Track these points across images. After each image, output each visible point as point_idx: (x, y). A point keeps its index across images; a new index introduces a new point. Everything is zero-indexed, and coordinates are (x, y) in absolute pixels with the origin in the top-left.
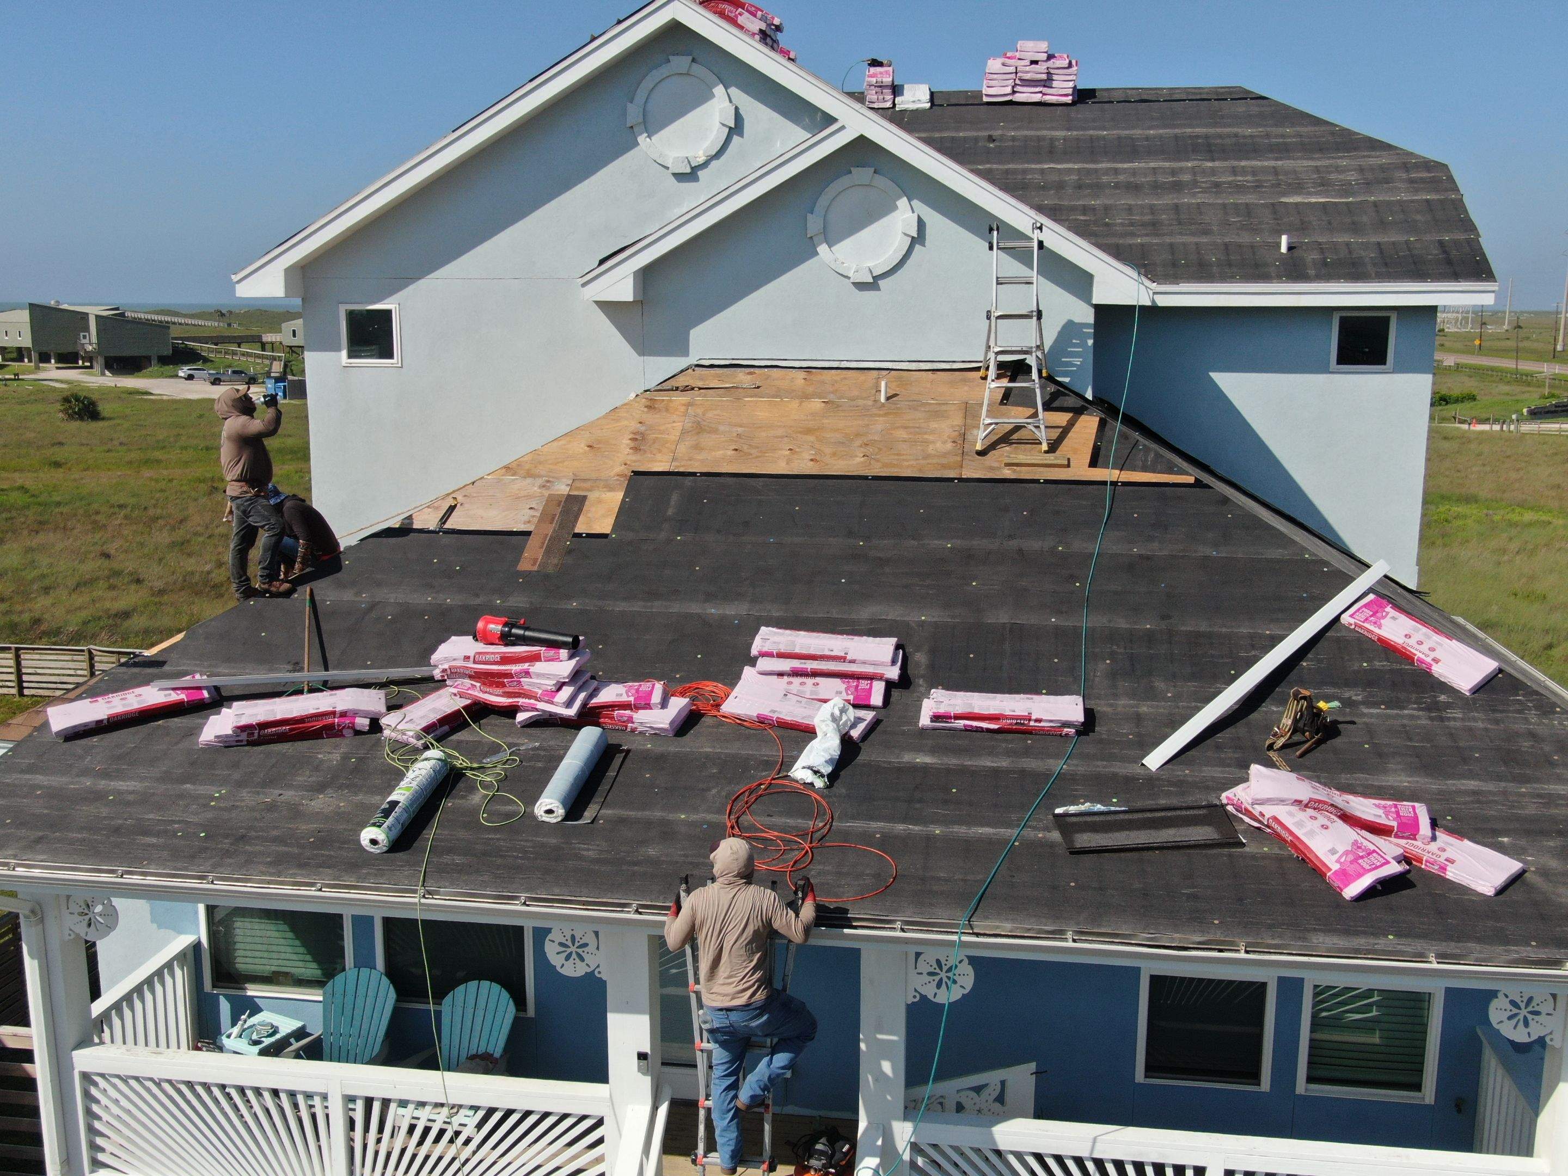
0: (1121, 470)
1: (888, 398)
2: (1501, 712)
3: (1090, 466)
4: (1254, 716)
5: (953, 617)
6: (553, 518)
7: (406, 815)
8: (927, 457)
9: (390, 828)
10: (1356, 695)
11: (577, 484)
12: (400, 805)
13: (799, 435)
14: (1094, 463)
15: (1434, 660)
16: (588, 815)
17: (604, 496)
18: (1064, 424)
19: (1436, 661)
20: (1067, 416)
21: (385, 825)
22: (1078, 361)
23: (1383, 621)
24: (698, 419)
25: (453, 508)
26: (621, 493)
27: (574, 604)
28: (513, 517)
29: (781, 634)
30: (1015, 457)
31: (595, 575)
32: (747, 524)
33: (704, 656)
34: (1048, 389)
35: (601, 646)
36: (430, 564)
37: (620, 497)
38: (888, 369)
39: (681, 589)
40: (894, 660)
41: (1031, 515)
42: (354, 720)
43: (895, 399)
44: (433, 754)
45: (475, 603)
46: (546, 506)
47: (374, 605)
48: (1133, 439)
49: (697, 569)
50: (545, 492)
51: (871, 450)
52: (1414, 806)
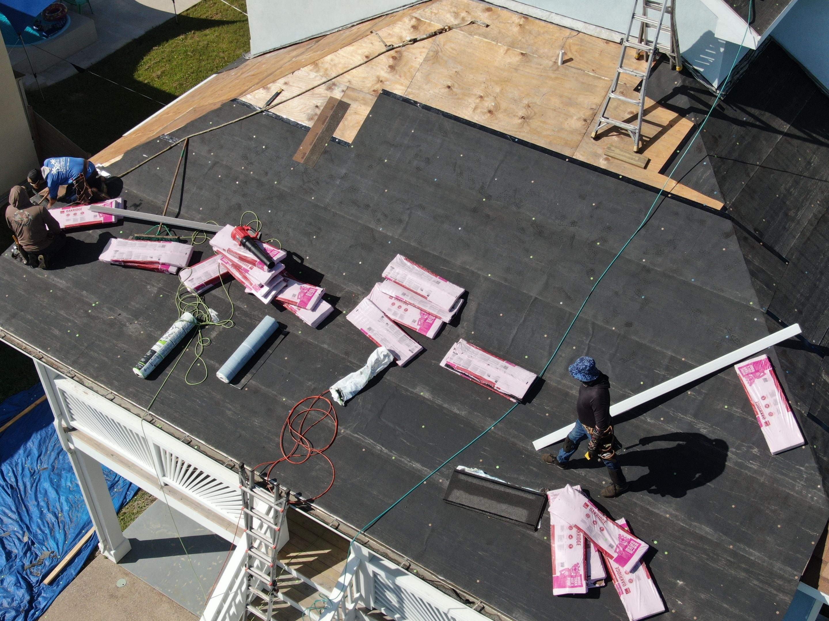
0: (678, 182)
1: (564, 62)
2: (783, 474)
3: (659, 173)
4: (633, 421)
5: (506, 280)
6: (325, 120)
7: (158, 360)
8: (561, 129)
9: (145, 370)
10: (705, 428)
11: (349, 92)
12: (156, 354)
13: (492, 83)
14: (663, 171)
15: (766, 423)
16: (243, 381)
17: (359, 107)
18: (665, 123)
19: (767, 424)
20: (672, 115)
21: (143, 369)
22: (712, 60)
23: (756, 380)
24: (439, 49)
25: (277, 94)
26: (369, 109)
27: (313, 198)
28: (305, 111)
29: (406, 264)
30: (613, 150)
31: (332, 177)
32: (428, 161)
33: (363, 263)
34: (676, 83)
35: (315, 237)
36: (251, 139)
37: (368, 112)
38: (578, 31)
39: (371, 205)
40: (453, 308)
41: (597, 208)
42: (168, 268)
43: (568, 64)
44: (187, 316)
45: (264, 179)
46: (325, 107)
47: (215, 164)
48: (705, 153)
49: (386, 191)
50: (329, 94)
51: (529, 113)
52: (640, 545)
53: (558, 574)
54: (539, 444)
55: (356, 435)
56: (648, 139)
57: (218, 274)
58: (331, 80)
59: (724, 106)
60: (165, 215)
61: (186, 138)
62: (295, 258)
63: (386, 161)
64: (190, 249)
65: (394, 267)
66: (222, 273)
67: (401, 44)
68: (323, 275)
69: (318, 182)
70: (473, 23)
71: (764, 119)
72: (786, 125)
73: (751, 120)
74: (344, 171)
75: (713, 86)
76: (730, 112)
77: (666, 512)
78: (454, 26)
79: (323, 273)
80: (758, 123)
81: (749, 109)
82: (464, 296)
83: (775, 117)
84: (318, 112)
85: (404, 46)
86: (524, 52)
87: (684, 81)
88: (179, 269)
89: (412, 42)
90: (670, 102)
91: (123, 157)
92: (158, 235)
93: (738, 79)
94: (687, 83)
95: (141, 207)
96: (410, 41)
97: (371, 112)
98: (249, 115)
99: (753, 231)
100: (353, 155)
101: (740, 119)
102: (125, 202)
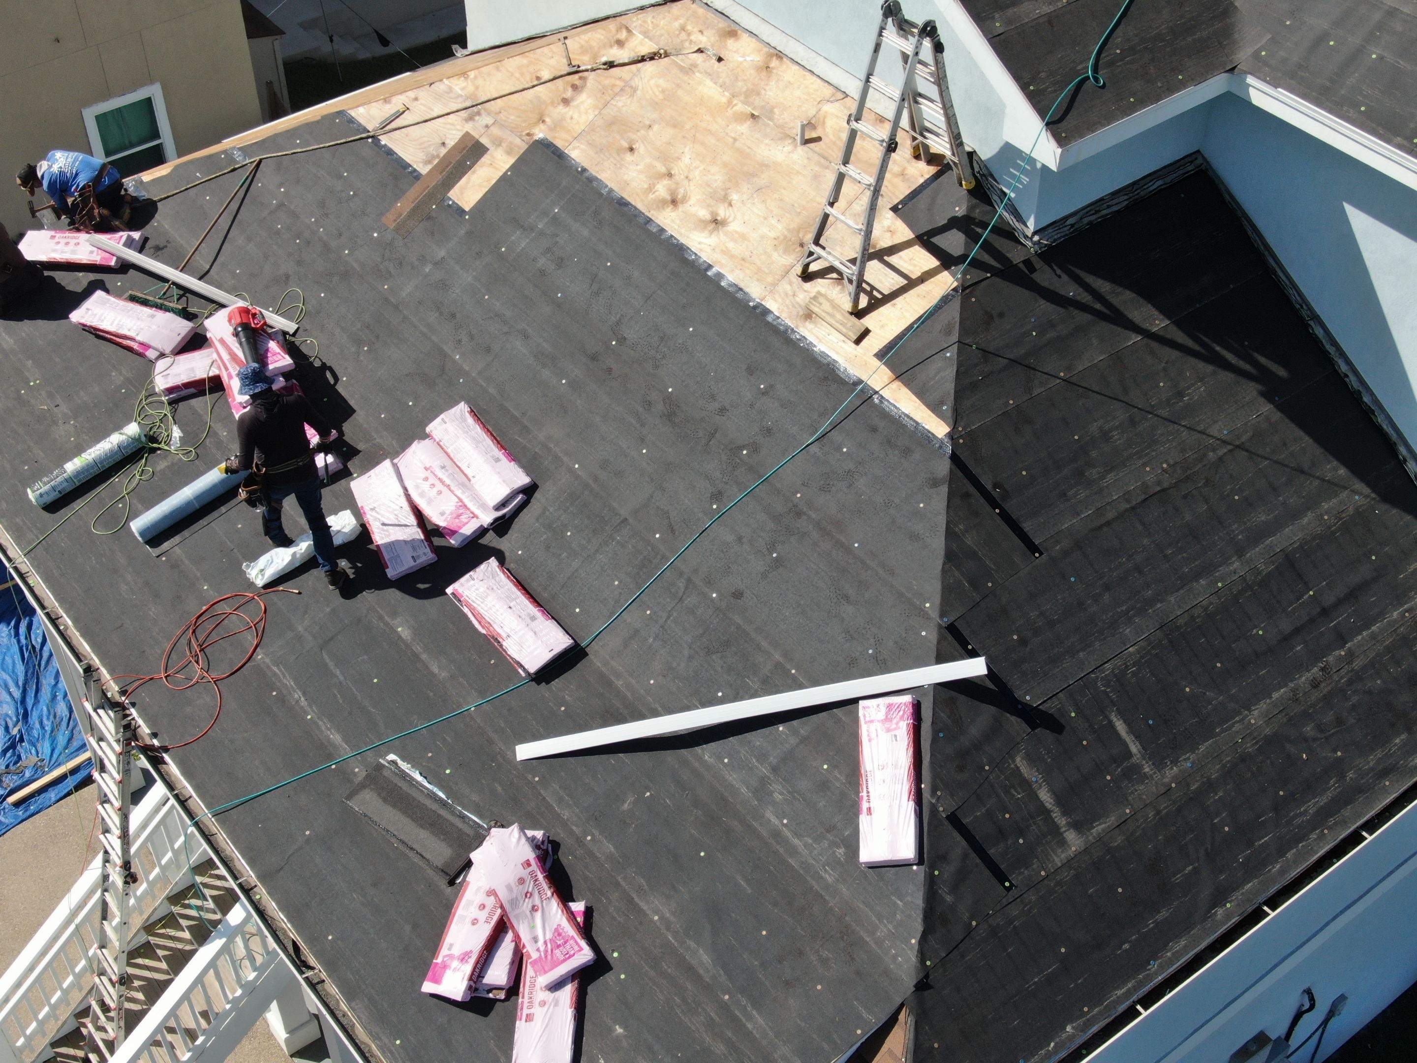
0: (896, 378)
1: (806, 141)
2: (867, 903)
3: (875, 355)
4: (684, 752)
5: (596, 480)
6: (447, 167)
7: (66, 484)
9: (41, 495)
10: (781, 793)
11: (494, 130)
12: (64, 475)
13: (694, 156)
14: (880, 353)
15: (869, 809)
16: (166, 545)
17: (499, 157)
18: (915, 274)
19: (871, 811)
20: (931, 263)
21: (40, 491)
22: (1025, 179)
23: (882, 735)
24: (640, 85)
25: (399, 114)
26: (512, 161)
27: (386, 287)
28: (425, 148)
29: (465, 420)
30: (821, 304)
31: (423, 259)
32: (560, 263)
33: (414, 405)
34: (957, 209)
35: (366, 348)
36: (340, 177)
37: (507, 166)
38: (845, 92)
39: (458, 315)
40: (503, 504)
41: (765, 393)
42: (146, 350)
43: (812, 145)
44: (133, 429)
45: (333, 244)
46: (454, 147)
47: (281, 205)
48: (955, 337)
49: (486, 297)
50: (468, 127)
51: (728, 215)
52: (581, 949)
53: (439, 960)
54: (526, 751)
55: (275, 669)
56: (879, 296)
57: (205, 376)
58: (477, 105)
59: (1038, 263)
60: (181, 271)
61: (258, 158)
62: (328, 375)
63: (503, 249)
64: (188, 329)
65: (446, 420)
66: (211, 374)
67: (589, 67)
68: (354, 411)
69: (401, 263)
70: (702, 52)
71: (1115, 301)
72: (1160, 321)
73: (1085, 298)
74: (442, 253)
75: (1027, 226)
76: (1045, 276)
77: (656, 912)
78: (673, 52)
79: (355, 407)
80: (1098, 306)
81: (1090, 279)
82: (529, 491)
83: (1141, 300)
84: (443, 151)
85: (595, 70)
86: (756, 114)
87: (971, 208)
88: (162, 355)
89: (605, 67)
90: (936, 240)
91: (172, 171)
92: (159, 298)
93: (1090, 223)
94: (977, 214)
95: (164, 251)
96: (605, 64)
97: (513, 168)
98: (350, 139)
99: (989, 487)
100: (462, 232)
101: (1062, 292)
102: (146, 240)
